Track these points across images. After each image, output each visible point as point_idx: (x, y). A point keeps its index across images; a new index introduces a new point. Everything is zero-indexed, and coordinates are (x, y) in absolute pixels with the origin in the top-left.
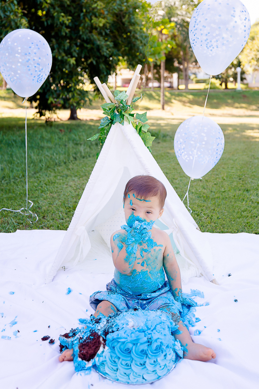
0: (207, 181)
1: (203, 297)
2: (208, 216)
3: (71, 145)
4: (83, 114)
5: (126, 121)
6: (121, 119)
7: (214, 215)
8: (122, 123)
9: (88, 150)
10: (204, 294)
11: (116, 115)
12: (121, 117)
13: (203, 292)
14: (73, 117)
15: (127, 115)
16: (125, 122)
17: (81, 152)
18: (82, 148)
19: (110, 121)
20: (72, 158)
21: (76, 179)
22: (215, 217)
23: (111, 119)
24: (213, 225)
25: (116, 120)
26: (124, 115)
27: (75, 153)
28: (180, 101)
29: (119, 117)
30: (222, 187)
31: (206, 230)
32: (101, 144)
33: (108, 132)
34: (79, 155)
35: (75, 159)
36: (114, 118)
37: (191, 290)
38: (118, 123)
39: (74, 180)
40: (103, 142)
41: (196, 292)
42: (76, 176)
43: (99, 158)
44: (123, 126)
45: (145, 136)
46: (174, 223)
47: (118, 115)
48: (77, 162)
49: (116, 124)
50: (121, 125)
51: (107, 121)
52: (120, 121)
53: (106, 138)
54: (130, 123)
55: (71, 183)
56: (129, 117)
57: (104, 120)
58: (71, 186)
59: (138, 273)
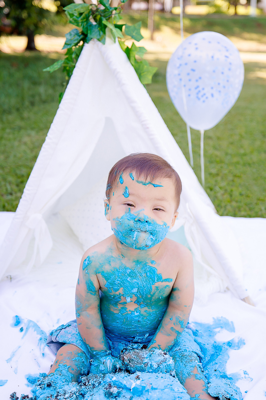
0: (219, 138)
1: (232, 330)
2: (226, 190)
3: (26, 84)
4: (43, 43)
5: (110, 37)
6: (101, 33)
7: (234, 189)
8: (101, 40)
9: (50, 91)
10: (235, 325)
11: (91, 25)
12: (101, 29)
13: (232, 322)
14: (31, 46)
15: (110, 26)
16: (108, 40)
17: (40, 95)
18: (42, 89)
19: (82, 37)
20: (27, 103)
21: (33, 133)
22: (236, 193)
23: (83, 33)
24: (234, 204)
25: (94, 34)
26: (105, 27)
27: (33, 96)
28: (172, 28)
29: (96, 30)
30: (242, 147)
31: (225, 213)
32: (67, 78)
33: (78, 56)
34: (37, 98)
35: (32, 104)
36: (89, 32)
37: (213, 318)
38: (96, 40)
39: (29, 135)
40: (70, 74)
41: (221, 322)
42: (32, 129)
43: (63, 101)
44: (104, 46)
45: (139, 66)
46: (189, 210)
47: (95, 25)
48: (36, 109)
49: (91, 42)
50: (100, 44)
51: (77, 37)
52: (99, 37)
53: (74, 67)
54: (115, 42)
55: (26, 139)
56: (115, 30)
57: (71, 35)
58: (25, 144)
59: (130, 313)
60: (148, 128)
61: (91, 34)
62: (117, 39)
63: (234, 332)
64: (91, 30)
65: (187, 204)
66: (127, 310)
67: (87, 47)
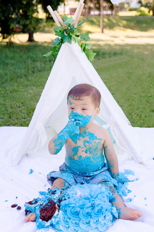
1: (134, 174)
2: (138, 115)
3: (29, 61)
4: (38, 37)
5: (73, 40)
6: (69, 39)
7: (142, 114)
8: (70, 42)
9: (43, 65)
10: (135, 173)
11: (65, 36)
12: (69, 37)
13: (133, 171)
14: (31, 39)
15: (73, 36)
16: (73, 42)
17: (37, 67)
18: (38, 64)
19: (61, 41)
20: (30, 72)
21: (34, 88)
22: (143, 116)
23: (61, 39)
24: (142, 121)
25: (66, 40)
26: (71, 36)
27: (34, 68)
29: (67, 38)
30: (149, 92)
31: (136, 125)
32: (54, 59)
33: (59, 49)
34: (36, 69)
35: (33, 72)
36: (64, 39)
37: (124, 169)
38: (67, 42)
39: (32, 89)
40: (55, 57)
41: (128, 171)
42: (34, 86)
43: (52, 70)
44: (71, 45)
45: (88, 53)
46: (112, 119)
47: (67, 36)
48: (35, 75)
49: (65, 43)
50: (69, 44)
51: (58, 41)
52: (68, 41)
53: (58, 54)
54: (76, 42)
55: (31, 91)
56: (76, 38)
57: (56, 40)
58: (30, 93)
59: (83, 159)
60: (91, 81)
61: (65, 40)
62: (77, 41)
63: (134, 175)
64: (65, 38)
65: (111, 116)
66: (82, 157)
67: (63, 45)
